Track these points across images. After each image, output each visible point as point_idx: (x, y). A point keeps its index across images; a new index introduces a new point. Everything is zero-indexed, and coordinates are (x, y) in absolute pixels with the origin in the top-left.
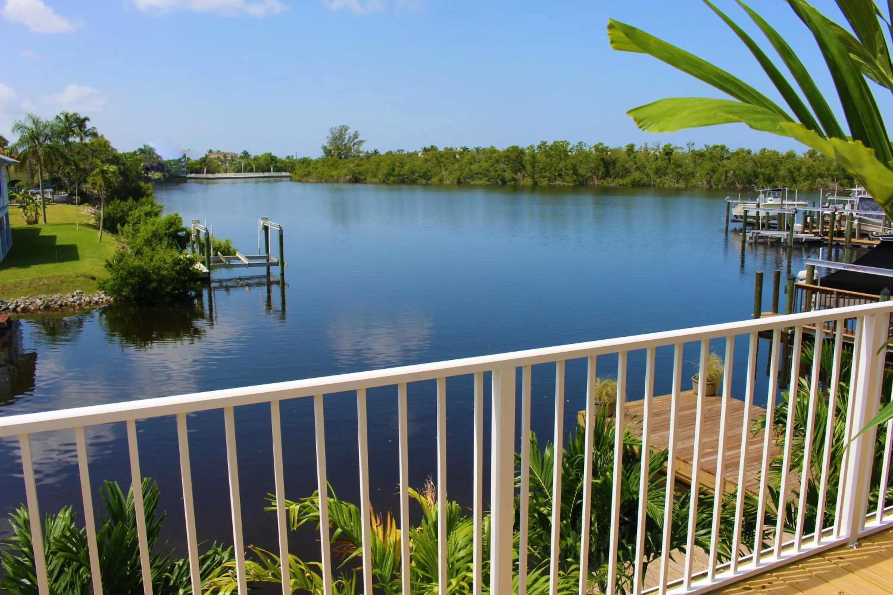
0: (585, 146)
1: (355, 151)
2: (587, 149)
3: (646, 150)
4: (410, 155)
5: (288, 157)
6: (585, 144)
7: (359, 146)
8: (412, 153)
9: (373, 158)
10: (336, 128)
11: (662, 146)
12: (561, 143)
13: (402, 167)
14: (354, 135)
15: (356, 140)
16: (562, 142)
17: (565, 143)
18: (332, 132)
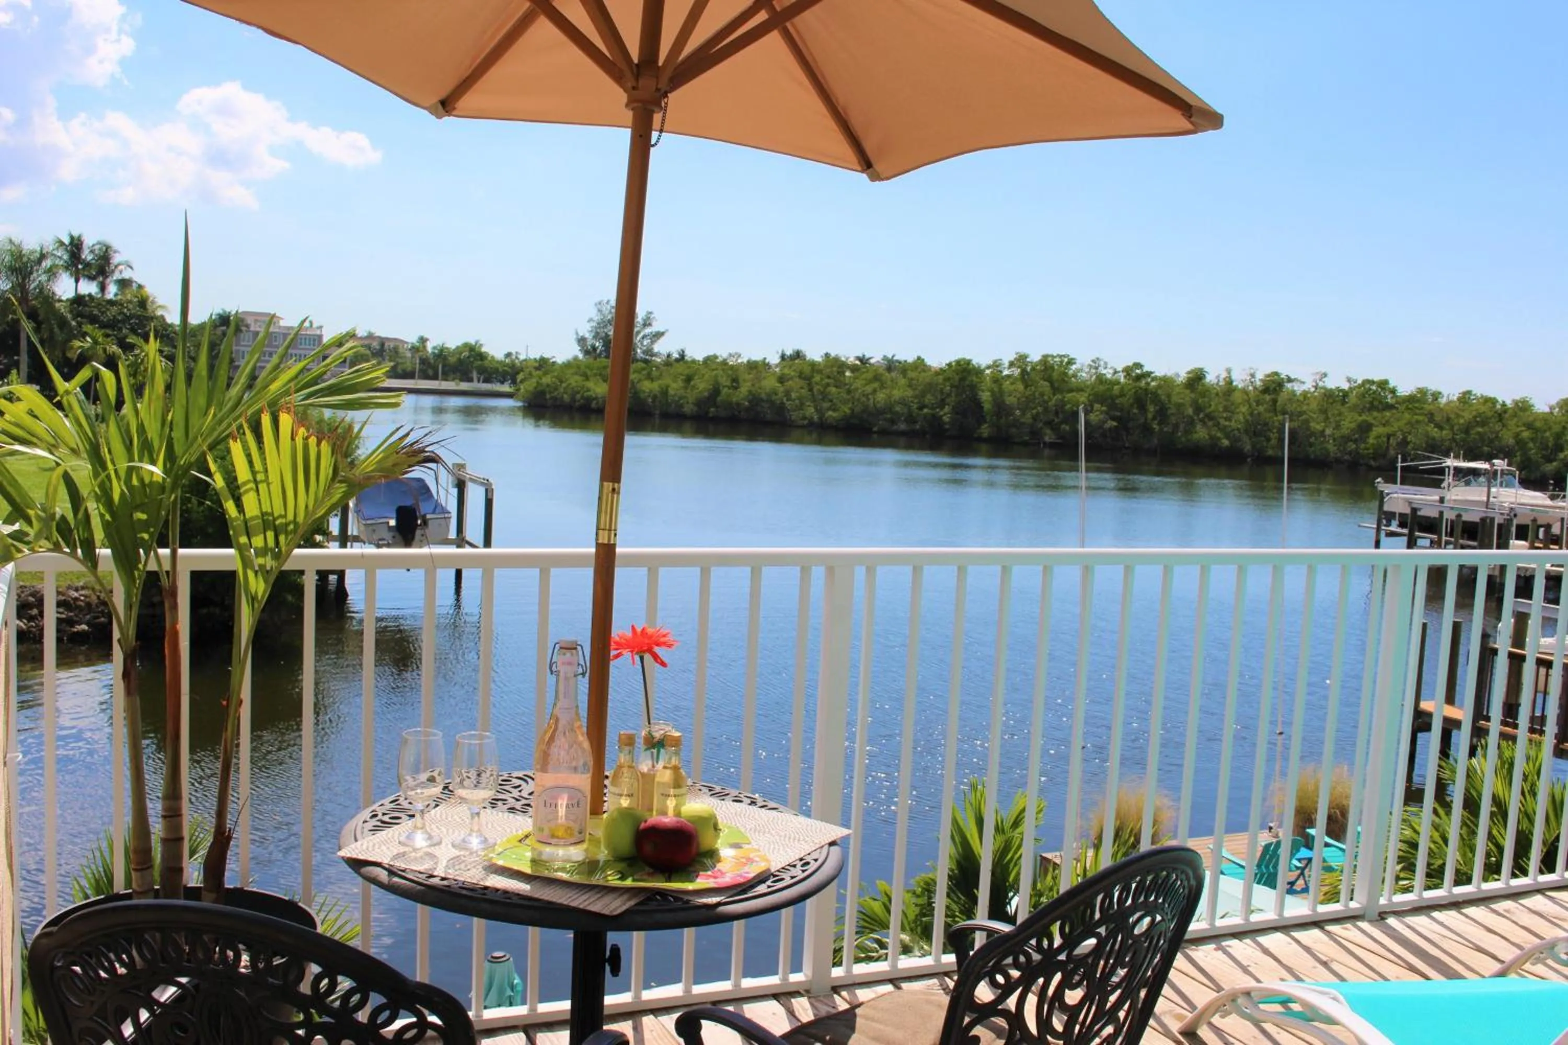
0: (1105, 368)
1: (644, 352)
2: (1108, 374)
3: (1229, 382)
4: (753, 366)
5: (509, 355)
6: (1106, 363)
7: (653, 342)
8: (756, 362)
9: (680, 368)
10: (608, 302)
11: (1260, 376)
12: (1057, 359)
13: (736, 388)
14: (645, 320)
15: (648, 330)
16: (1058, 356)
17: (1066, 360)
18: (600, 311)
